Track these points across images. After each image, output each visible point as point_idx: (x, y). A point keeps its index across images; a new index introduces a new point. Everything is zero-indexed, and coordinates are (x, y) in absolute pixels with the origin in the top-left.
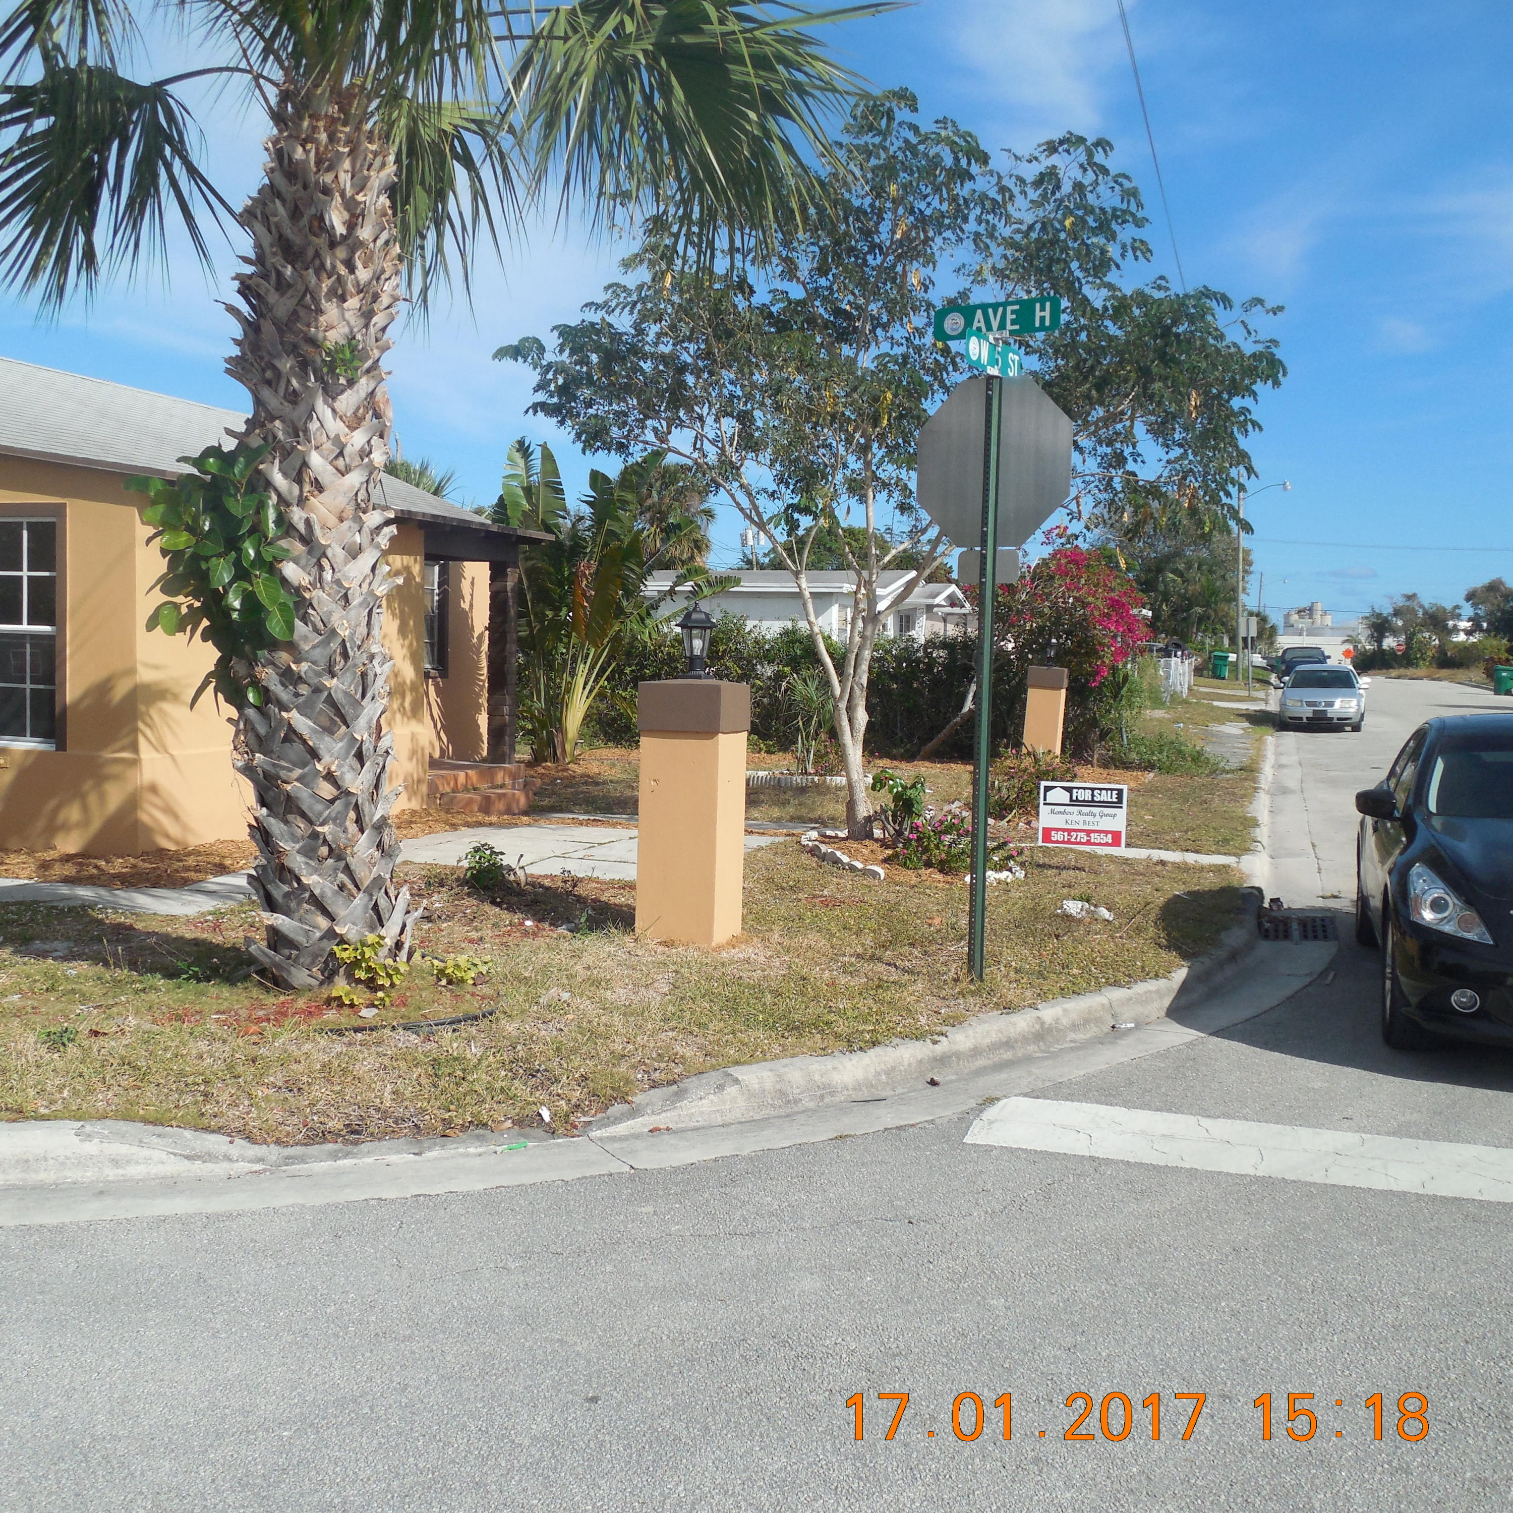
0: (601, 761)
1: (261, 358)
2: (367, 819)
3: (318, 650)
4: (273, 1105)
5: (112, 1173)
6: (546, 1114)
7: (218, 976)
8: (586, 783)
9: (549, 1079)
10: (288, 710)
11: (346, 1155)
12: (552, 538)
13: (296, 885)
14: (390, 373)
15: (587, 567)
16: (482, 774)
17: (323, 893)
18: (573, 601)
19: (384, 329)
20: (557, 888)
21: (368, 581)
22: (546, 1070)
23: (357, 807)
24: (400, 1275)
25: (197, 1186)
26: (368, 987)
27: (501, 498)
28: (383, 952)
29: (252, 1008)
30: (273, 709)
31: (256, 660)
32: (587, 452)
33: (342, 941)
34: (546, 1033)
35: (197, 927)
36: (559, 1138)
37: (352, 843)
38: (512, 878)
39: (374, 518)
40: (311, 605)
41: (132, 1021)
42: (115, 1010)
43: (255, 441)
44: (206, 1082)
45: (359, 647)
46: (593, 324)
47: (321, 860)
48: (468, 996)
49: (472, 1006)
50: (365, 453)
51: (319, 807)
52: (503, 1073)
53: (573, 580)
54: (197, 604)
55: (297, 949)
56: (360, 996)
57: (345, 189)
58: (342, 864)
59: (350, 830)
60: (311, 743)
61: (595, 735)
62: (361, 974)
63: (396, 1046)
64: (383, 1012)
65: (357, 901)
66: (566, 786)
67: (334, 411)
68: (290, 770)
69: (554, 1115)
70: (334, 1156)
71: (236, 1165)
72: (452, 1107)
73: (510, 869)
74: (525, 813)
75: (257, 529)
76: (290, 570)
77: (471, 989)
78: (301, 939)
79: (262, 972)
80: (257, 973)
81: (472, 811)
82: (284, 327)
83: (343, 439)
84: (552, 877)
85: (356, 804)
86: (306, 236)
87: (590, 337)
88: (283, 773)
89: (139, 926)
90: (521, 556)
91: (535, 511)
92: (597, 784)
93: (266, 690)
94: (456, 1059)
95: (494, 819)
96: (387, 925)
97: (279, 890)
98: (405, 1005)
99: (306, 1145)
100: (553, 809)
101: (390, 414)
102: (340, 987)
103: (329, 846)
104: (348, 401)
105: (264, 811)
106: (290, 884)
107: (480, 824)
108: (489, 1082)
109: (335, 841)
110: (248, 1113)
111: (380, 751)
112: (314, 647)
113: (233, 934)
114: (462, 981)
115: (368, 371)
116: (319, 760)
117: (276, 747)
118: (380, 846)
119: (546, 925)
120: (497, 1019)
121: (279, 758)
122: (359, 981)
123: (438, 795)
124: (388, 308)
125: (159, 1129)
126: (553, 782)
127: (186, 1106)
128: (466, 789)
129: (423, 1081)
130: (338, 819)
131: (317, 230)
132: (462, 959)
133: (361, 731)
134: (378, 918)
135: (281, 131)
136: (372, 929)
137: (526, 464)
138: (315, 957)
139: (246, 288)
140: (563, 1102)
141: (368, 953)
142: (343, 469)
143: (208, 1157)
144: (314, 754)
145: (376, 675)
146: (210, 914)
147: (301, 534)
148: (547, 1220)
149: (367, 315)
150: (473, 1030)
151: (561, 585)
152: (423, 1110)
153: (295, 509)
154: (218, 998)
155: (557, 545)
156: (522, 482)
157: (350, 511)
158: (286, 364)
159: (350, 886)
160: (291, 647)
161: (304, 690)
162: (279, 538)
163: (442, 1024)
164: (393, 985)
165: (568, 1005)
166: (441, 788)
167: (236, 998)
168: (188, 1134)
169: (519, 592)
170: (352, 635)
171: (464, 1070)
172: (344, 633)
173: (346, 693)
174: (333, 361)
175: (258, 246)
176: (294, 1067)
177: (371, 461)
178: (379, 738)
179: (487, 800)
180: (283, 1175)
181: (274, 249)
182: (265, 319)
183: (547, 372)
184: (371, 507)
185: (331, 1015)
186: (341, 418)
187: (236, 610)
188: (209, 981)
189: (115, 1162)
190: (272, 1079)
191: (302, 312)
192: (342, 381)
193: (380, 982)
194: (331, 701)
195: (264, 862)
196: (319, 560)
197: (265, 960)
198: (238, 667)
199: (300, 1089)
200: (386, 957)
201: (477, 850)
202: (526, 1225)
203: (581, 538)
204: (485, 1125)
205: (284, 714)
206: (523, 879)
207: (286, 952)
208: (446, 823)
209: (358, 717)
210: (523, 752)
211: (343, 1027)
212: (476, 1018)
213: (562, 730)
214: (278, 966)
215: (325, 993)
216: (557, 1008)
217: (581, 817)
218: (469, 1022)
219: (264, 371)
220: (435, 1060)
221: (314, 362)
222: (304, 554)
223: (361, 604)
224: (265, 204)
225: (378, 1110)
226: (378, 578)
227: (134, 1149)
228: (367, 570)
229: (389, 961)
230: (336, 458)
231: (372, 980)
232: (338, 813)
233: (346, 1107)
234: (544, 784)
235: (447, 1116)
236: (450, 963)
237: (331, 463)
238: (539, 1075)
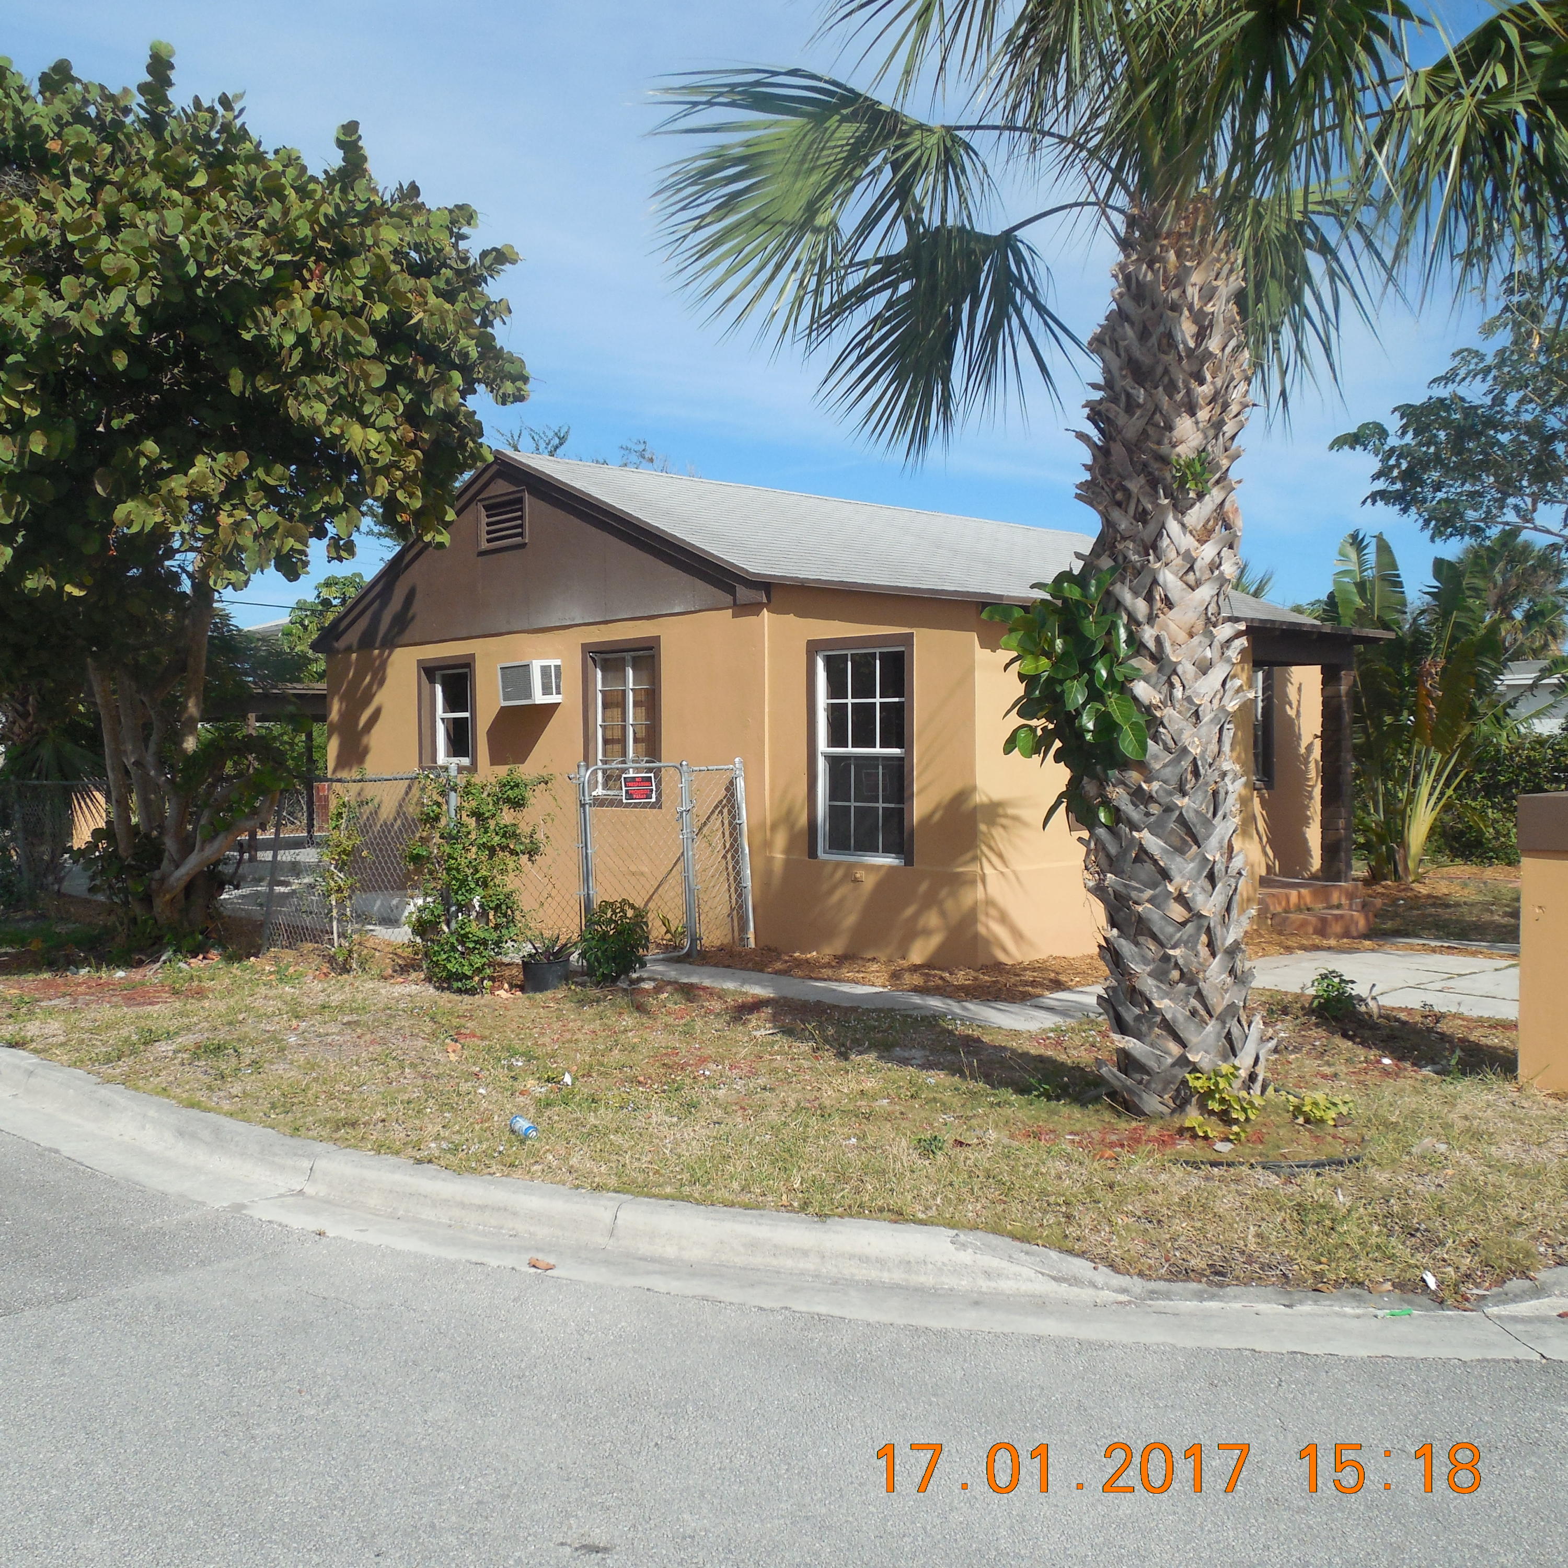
0: (1450, 879)
1: (1111, 480)
2: (1219, 943)
3: (1168, 769)
4: (1134, 1235)
5: (984, 1285)
6: (1431, 1282)
7: (1069, 1095)
8: (1434, 905)
9: (1430, 1241)
10: (1139, 830)
11: (1212, 1297)
12: (1391, 635)
13: (1147, 1008)
14: (1240, 482)
15: (1434, 665)
16: (1315, 894)
17: (1174, 1019)
18: (1415, 704)
19: (1233, 438)
20: (1416, 1023)
21: (1218, 696)
22: (1426, 1230)
23: (1209, 931)
24: (1285, 1437)
25: (1064, 1308)
26: (1221, 1120)
27: (1331, 596)
28: (1237, 1084)
29: (1104, 1131)
30: (1124, 829)
31: (1107, 780)
32: (1437, 540)
33: (1195, 1069)
34: (1424, 1187)
35: (1039, 1043)
36: (1449, 1309)
37: (1204, 968)
38: (1363, 1009)
39: (1224, 631)
40: (1162, 724)
41: (993, 1135)
42: (974, 1122)
43: (1106, 563)
44: (1066, 1203)
45: (1210, 765)
46: (1441, 401)
47: (1172, 984)
48: (1329, 1139)
49: (1337, 1150)
50: (1214, 566)
51: (1170, 929)
52: (1376, 1228)
53: (1416, 680)
54: (1051, 726)
55: (1148, 1074)
56: (1213, 1129)
57: (1192, 303)
58: (1194, 989)
59: (1202, 954)
60: (1162, 863)
61: (1439, 850)
62: (1214, 1106)
63: (1256, 1186)
64: (1240, 1148)
65: (1209, 1028)
66: (1411, 908)
67: (1183, 525)
68: (1142, 891)
69: (1440, 1283)
70: (1199, 1296)
71: (1101, 1293)
72: (1323, 1259)
73: (1362, 1000)
74: (1366, 936)
75: (1108, 650)
76: (1141, 689)
77: (1332, 1130)
78: (1152, 1064)
79: (1113, 1095)
80: (1108, 1095)
81: (1307, 934)
82: (1132, 448)
83: (1194, 554)
84: (1410, 1011)
85: (1209, 928)
86: (1155, 355)
87: (1438, 414)
88: (1134, 894)
89: (986, 1039)
90: (1355, 659)
91: (1370, 607)
92: (1448, 906)
93: (1117, 809)
94: (1322, 1207)
95: (1333, 942)
96: (1240, 1055)
97: (1130, 1013)
98: (1262, 1142)
99: (1169, 1280)
100: (1398, 933)
101: (1239, 523)
102: (1193, 1117)
103: (1181, 970)
104: (1197, 515)
105: (1115, 932)
106: (1142, 1008)
107: (1317, 948)
108: (1362, 1237)
109: (1186, 964)
110: (1110, 1240)
111: (1233, 871)
112: (1165, 766)
113: (1075, 1053)
114: (1322, 1121)
115: (1217, 482)
116: (1171, 881)
117: (1127, 868)
118: (1232, 972)
119: (1408, 1065)
120: (1365, 1167)
121: (1130, 879)
122: (1212, 1113)
123: (1269, 915)
124: (1236, 416)
125: (1026, 1246)
126: (1394, 901)
127: (1050, 1226)
128: (1299, 909)
129: (1289, 1225)
130: (1191, 944)
131: (1166, 348)
132: (1319, 1096)
133: (1213, 852)
134: (1231, 1048)
135: (1127, 256)
136: (1225, 1059)
137: (1359, 558)
138: (1167, 1083)
139: (1096, 414)
140: (1450, 1269)
141: (1222, 1084)
142: (1192, 583)
143: (1074, 1281)
144: (1165, 875)
145: (1227, 793)
146: (1052, 1030)
147: (1151, 653)
148: (1446, 1403)
149: (1218, 426)
150: (1339, 1176)
151: (1401, 686)
152: (1291, 1260)
153: (1146, 627)
154: (1069, 1118)
155: (1399, 642)
156: (1354, 578)
157: (1200, 625)
158: (1135, 485)
159: (1203, 1012)
160: (1142, 766)
161: (1154, 809)
162: (1130, 658)
163: (1305, 1166)
164: (1247, 1120)
165: (1446, 1158)
166: (1272, 908)
167: (1087, 1119)
168: (1054, 1255)
169: (1354, 697)
170: (1204, 752)
171: (1333, 1220)
172: (1195, 751)
173: (1197, 812)
174: (1184, 474)
175: (1107, 371)
176: (1152, 1197)
177: (1222, 573)
178: (1230, 858)
179: (1324, 921)
180: (1149, 1310)
181: (1124, 373)
182: (1115, 441)
183: (1390, 457)
184: (1220, 621)
185: (1184, 1145)
186: (1191, 532)
187: (1089, 731)
188: (1059, 1100)
189: (987, 1274)
190: (1131, 1208)
191: (1151, 430)
192: (1192, 495)
193: (1234, 1116)
194: (1182, 820)
195: (1115, 983)
196: (1169, 678)
197: (1116, 1083)
198: (1090, 787)
199: (1159, 1221)
200: (1239, 1089)
201: (1324, 977)
202: (1422, 1404)
203: (1422, 633)
204: (1361, 1284)
205: (1135, 834)
206: (1375, 1010)
207: (1138, 1076)
208: (1280, 944)
209: (1209, 837)
210: (1360, 869)
211: (1198, 1160)
212: (1341, 1163)
213: (1403, 844)
214: (1130, 1090)
215: (1177, 1121)
216: (1432, 1162)
217: (1433, 943)
218: (1334, 1167)
219: (1114, 492)
220: (1299, 1205)
221: (1164, 479)
222: (1155, 672)
223: (1212, 721)
224: (1114, 330)
225: (1242, 1253)
226: (1229, 694)
227: (1004, 1264)
228: (1218, 685)
229: (1244, 1094)
230: (1187, 572)
231: (1225, 1113)
232: (1190, 936)
233: (1208, 1246)
234: (1384, 904)
235: (1317, 1268)
236: (1308, 1100)
237: (1181, 578)
238: (1418, 1234)
